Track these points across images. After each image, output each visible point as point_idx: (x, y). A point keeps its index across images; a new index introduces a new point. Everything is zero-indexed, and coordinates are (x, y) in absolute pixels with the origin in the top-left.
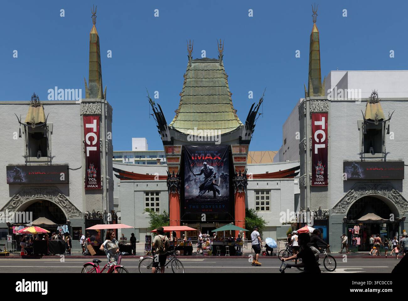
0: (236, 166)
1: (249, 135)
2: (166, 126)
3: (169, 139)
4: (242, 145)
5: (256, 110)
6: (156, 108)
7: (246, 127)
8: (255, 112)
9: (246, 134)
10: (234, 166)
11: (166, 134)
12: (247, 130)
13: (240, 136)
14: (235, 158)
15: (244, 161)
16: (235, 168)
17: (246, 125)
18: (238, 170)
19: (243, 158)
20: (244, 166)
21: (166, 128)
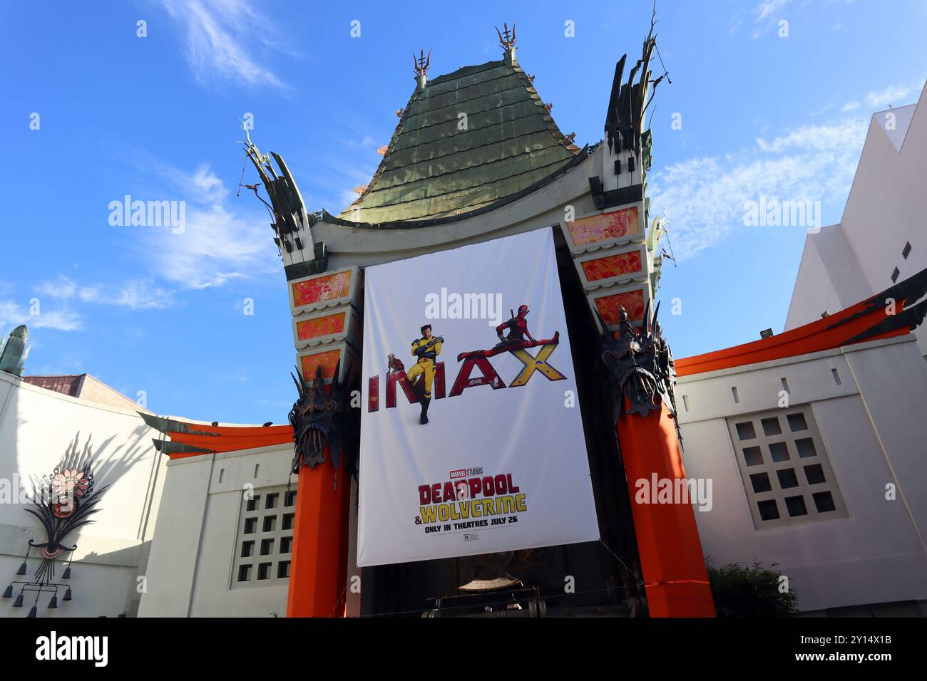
0: (597, 301)
1: (631, 168)
2: (300, 214)
3: (308, 255)
4: (607, 211)
5: (636, 80)
6: (269, 168)
7: (610, 143)
8: (636, 86)
9: (617, 164)
10: (591, 299)
11: (298, 240)
12: (618, 151)
13: (591, 180)
14: (590, 267)
15: (634, 270)
16: (592, 304)
17: (610, 137)
18: (612, 316)
19: (626, 258)
20: (640, 292)
21: (301, 219)
